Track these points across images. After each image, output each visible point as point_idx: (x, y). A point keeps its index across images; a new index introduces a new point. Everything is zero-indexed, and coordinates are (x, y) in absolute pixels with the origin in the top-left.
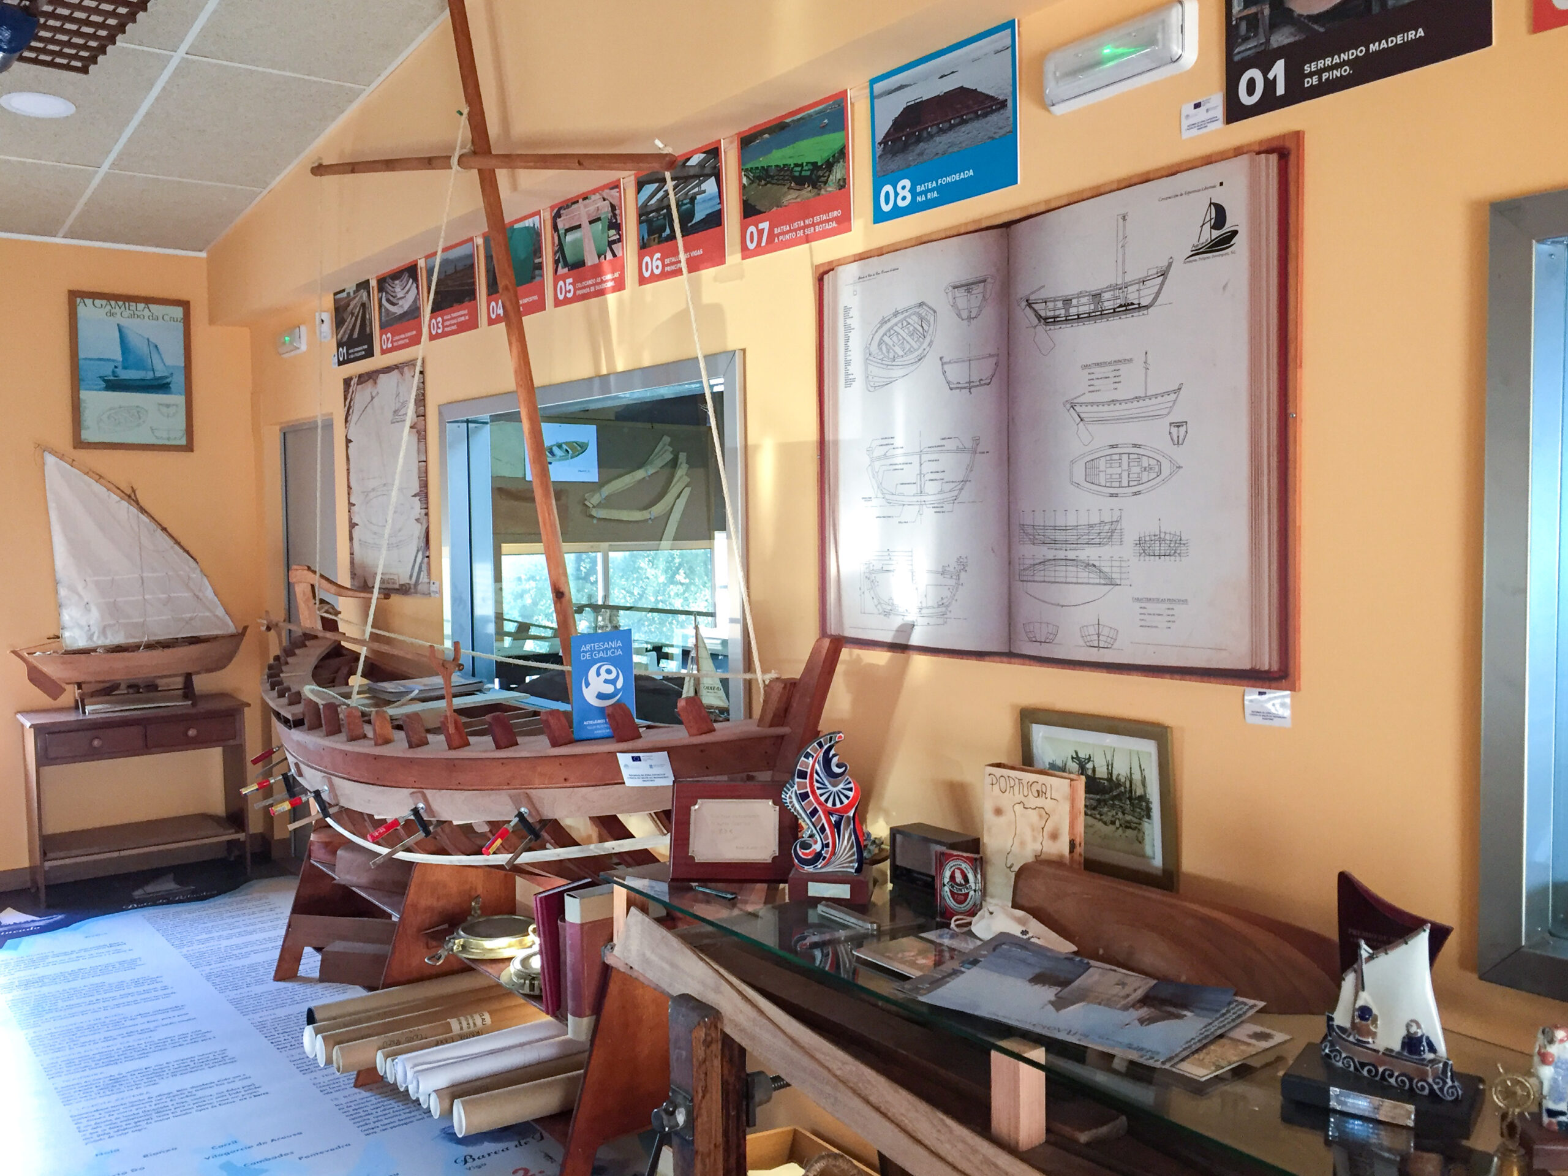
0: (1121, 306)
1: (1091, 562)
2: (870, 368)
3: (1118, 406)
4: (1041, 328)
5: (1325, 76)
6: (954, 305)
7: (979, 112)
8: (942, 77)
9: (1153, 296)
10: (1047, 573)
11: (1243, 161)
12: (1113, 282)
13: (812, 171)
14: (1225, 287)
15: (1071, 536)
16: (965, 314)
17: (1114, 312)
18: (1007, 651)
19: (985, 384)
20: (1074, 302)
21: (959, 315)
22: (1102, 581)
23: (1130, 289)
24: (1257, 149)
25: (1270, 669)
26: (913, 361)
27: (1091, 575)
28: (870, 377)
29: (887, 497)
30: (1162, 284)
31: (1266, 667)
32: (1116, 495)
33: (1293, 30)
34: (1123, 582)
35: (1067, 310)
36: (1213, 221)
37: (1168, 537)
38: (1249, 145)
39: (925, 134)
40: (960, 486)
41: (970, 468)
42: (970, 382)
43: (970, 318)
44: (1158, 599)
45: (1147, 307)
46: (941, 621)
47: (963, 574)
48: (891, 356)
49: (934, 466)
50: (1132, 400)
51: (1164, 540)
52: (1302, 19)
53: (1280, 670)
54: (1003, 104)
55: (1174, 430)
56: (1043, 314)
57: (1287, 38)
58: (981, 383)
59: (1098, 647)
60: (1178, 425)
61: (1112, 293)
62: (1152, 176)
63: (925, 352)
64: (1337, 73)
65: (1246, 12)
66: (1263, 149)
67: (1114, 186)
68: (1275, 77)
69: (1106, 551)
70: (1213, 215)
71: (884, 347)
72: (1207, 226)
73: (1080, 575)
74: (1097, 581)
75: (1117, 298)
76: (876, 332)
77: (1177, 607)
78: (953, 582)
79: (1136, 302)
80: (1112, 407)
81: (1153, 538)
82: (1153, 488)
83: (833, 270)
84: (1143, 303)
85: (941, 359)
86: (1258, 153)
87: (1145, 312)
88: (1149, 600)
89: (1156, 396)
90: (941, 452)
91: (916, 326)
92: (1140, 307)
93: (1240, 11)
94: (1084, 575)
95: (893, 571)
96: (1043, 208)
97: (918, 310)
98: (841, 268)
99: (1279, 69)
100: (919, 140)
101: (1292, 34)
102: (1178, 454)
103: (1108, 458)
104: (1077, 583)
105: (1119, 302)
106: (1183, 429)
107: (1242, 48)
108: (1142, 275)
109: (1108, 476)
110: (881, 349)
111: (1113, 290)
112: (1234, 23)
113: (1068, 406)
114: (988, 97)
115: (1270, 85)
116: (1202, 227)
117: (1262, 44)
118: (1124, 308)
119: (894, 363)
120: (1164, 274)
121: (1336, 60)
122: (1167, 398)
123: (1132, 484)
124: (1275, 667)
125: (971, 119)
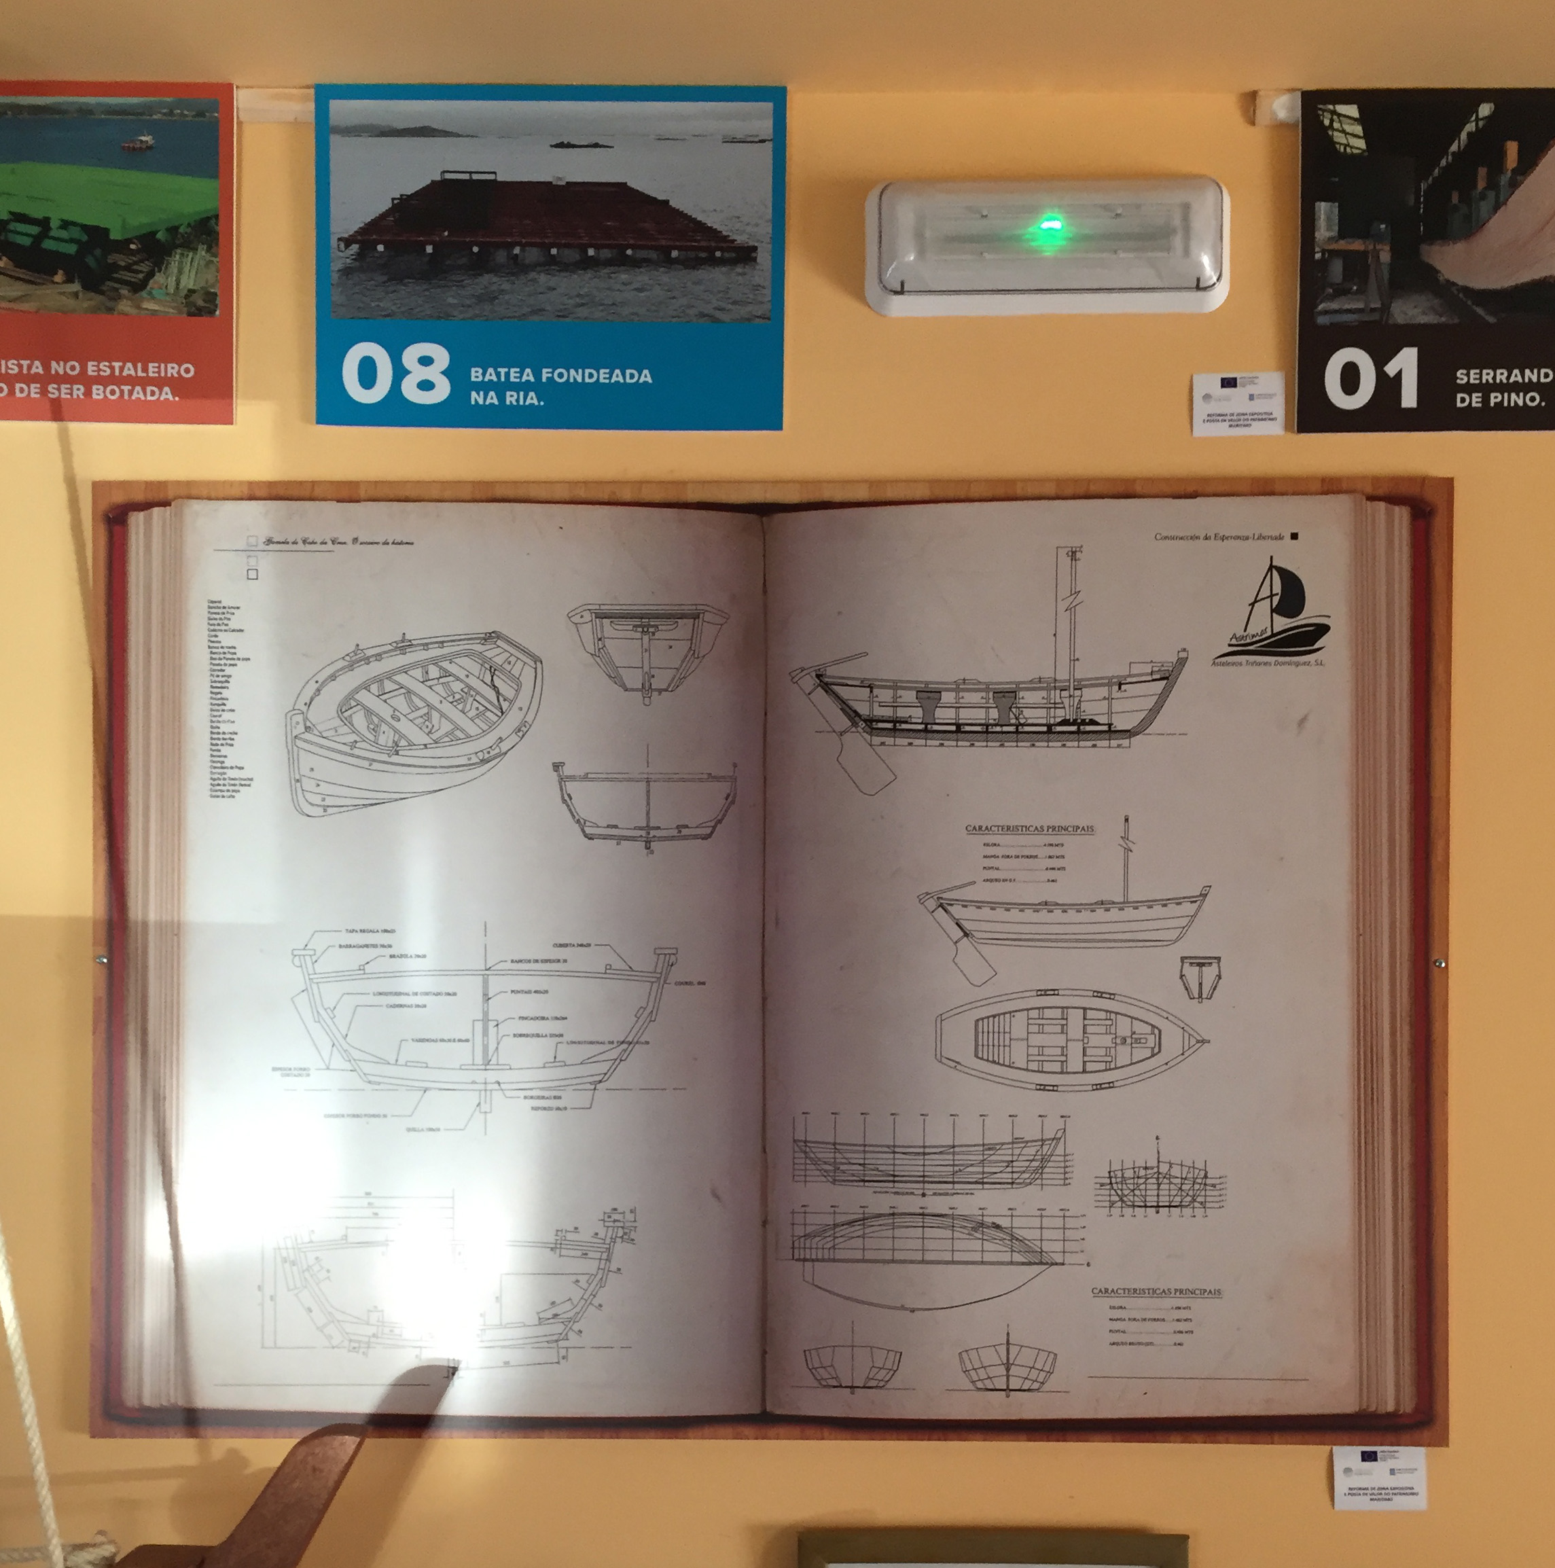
0: (1065, 722)
1: (988, 1220)
2: (306, 761)
3: (1058, 915)
4: (858, 740)
5: (1495, 398)
6: (599, 652)
7: (675, 254)
8: (561, 145)
9: (1142, 715)
10: (869, 1243)
11: (1340, 505)
12: (1048, 673)
13: (84, 248)
14: (1302, 722)
15: (937, 1166)
16: (634, 679)
17: (1049, 731)
18: (756, 1410)
19: (696, 837)
20: (947, 697)
21: (616, 679)
22: (1018, 1258)
23: (1088, 693)
24: (1369, 490)
25: (1397, 1411)
26: (463, 761)
27: (987, 1246)
28: (308, 784)
29: (367, 1068)
30: (1163, 698)
31: (1390, 1408)
32: (1054, 1088)
33: (1436, 302)
34: (1069, 1259)
35: (929, 712)
36: (1276, 600)
37: (1176, 1171)
38: (1352, 479)
39: (501, 256)
40: (614, 1054)
41: (649, 1014)
42: (648, 828)
43: (647, 689)
44: (1154, 1291)
45: (1128, 733)
46: (552, 1355)
47: (619, 1247)
48: (386, 738)
49: (530, 1005)
50: (1093, 907)
51: (1169, 1176)
52: (1454, 289)
53: (1417, 1410)
54: (745, 255)
55: (1192, 973)
56: (863, 710)
57: (1424, 313)
58: (681, 833)
59: (1008, 1390)
60: (1201, 963)
61: (1044, 694)
62: (1138, 489)
63: (505, 746)
64: (1517, 399)
65: (1342, 245)
66: (1380, 492)
67: (1050, 489)
68: (1400, 373)
69: (1027, 1199)
70: (1277, 588)
71: (359, 720)
72: (1264, 608)
73: (959, 1245)
74: (1006, 1257)
75: (1055, 706)
76: (333, 677)
77: (1197, 1304)
78: (591, 1266)
79: (1102, 719)
80: (1043, 916)
81: (1142, 1173)
82: (1142, 1078)
83: (165, 504)
84: (1119, 725)
85: (557, 767)
86: (1371, 498)
87: (1125, 742)
88: (1135, 1292)
89: (1150, 904)
90: (549, 974)
91: (473, 682)
92: (1111, 732)
93: (1330, 239)
94: (970, 1246)
95: (385, 1243)
96: (862, 494)
97: (480, 648)
98: (196, 506)
99: (1406, 362)
100: (480, 265)
101: (1432, 308)
102: (1200, 1016)
103: (1034, 1014)
104: (953, 1262)
105: (1060, 714)
106: (1210, 973)
107: (1334, 306)
108: (1117, 669)
109: (1034, 1051)
110: (348, 722)
111: (1048, 689)
112: (1318, 256)
113: (932, 904)
114: (700, 227)
115: (1388, 387)
116: (1253, 605)
117: (1373, 310)
118: (1074, 728)
119: (395, 759)
120: (1168, 677)
121: (1516, 376)
122: (1173, 910)
123: (1089, 1067)
124: (1408, 1406)
125: (647, 261)
